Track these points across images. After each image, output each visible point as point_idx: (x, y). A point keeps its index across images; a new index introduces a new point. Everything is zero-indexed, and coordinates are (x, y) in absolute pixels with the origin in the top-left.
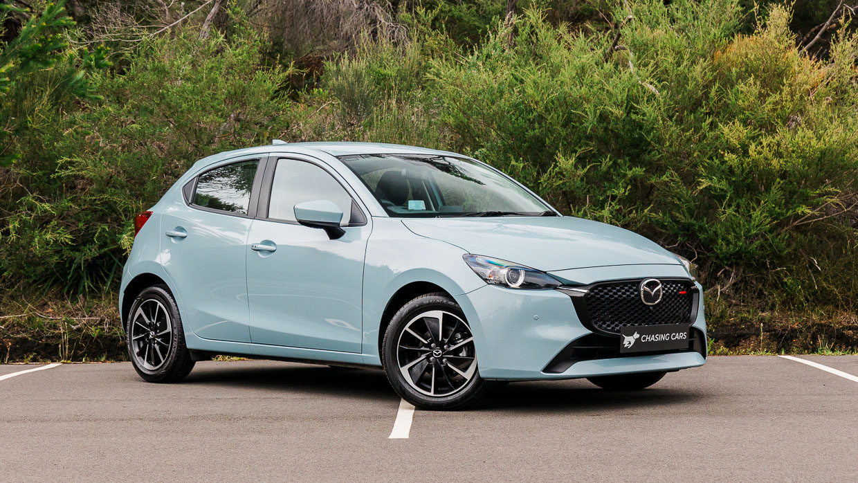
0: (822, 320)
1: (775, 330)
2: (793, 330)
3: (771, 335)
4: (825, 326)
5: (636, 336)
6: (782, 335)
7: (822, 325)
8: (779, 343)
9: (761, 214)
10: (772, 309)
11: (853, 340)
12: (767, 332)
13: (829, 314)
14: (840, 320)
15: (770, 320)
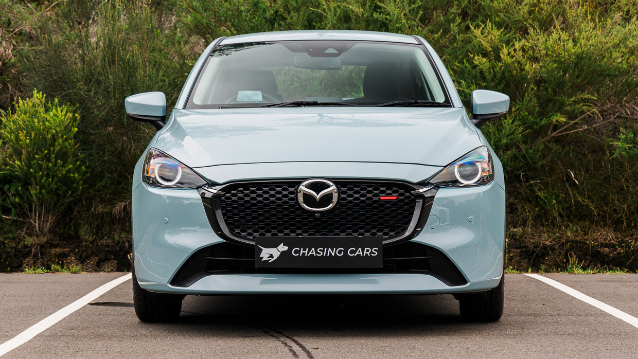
0: (577, 236)
1: (526, 247)
2: (545, 247)
3: (522, 252)
4: (580, 243)
5: (283, 248)
6: (533, 252)
7: (576, 242)
8: (530, 260)
9: (513, 122)
10: (524, 224)
11: (609, 259)
12: (518, 249)
13: (585, 230)
14: (596, 237)
15: (521, 237)
